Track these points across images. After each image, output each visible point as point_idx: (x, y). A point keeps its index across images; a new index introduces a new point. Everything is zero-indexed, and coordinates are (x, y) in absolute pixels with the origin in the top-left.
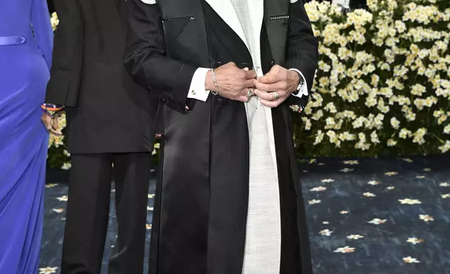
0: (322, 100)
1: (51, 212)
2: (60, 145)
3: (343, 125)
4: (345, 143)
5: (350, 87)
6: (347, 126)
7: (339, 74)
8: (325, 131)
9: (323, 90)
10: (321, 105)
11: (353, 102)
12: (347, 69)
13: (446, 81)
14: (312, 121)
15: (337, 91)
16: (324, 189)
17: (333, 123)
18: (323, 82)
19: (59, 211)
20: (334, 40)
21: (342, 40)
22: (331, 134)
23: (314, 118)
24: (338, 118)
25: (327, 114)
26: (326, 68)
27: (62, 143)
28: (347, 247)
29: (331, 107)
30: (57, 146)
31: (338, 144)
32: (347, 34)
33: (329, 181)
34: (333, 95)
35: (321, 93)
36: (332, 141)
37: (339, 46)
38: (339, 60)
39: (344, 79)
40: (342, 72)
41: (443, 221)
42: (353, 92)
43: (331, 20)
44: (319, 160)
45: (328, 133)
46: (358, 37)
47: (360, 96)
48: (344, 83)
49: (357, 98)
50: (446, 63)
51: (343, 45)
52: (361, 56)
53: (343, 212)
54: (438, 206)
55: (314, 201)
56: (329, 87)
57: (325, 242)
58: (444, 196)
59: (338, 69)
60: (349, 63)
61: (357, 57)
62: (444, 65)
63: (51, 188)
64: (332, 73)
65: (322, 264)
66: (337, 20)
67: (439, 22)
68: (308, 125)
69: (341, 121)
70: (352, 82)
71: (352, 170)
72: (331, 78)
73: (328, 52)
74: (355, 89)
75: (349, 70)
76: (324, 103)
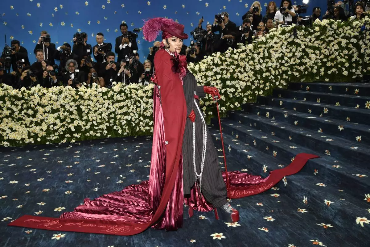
0: (138, 116)
1: (42, 159)
3: (146, 124)
4: (147, 130)
5: (147, 111)
6: (147, 124)
7: (144, 107)
8: (140, 127)
9: (138, 113)
10: (138, 118)
11: (149, 116)
12: (146, 105)
14: (135, 123)
15: (143, 112)
16: (140, 146)
17: (142, 124)
18: (138, 109)
19: (45, 159)
20: (141, 95)
21: (144, 95)
22: (142, 128)
23: (135, 122)
24: (144, 122)
25: (140, 121)
26: (139, 105)
27: (45, 135)
28: (148, 166)
29: (141, 118)
30: (44, 136)
31: (144, 131)
32: (146, 93)
33: (141, 144)
34: (142, 114)
35: (137, 114)
36: (142, 130)
37: (143, 97)
38: (144, 102)
39: (145, 108)
40: (144, 106)
42: (149, 113)
43: (140, 88)
44: (138, 137)
45: (141, 127)
46: (150, 94)
47: (151, 114)
48: (145, 110)
49: (150, 115)
51: (145, 97)
52: (151, 100)
53: (146, 154)
55: (136, 151)
56: (140, 111)
57: (140, 164)
59: (143, 105)
60: (147, 103)
61: (149, 100)
63: (42, 151)
64: (141, 106)
65: (139, 172)
66: (142, 88)
68: (134, 125)
69: (145, 123)
70: (148, 109)
71: (149, 139)
72: (141, 108)
73: (139, 99)
74: (149, 112)
75: (147, 105)
76: (139, 117)
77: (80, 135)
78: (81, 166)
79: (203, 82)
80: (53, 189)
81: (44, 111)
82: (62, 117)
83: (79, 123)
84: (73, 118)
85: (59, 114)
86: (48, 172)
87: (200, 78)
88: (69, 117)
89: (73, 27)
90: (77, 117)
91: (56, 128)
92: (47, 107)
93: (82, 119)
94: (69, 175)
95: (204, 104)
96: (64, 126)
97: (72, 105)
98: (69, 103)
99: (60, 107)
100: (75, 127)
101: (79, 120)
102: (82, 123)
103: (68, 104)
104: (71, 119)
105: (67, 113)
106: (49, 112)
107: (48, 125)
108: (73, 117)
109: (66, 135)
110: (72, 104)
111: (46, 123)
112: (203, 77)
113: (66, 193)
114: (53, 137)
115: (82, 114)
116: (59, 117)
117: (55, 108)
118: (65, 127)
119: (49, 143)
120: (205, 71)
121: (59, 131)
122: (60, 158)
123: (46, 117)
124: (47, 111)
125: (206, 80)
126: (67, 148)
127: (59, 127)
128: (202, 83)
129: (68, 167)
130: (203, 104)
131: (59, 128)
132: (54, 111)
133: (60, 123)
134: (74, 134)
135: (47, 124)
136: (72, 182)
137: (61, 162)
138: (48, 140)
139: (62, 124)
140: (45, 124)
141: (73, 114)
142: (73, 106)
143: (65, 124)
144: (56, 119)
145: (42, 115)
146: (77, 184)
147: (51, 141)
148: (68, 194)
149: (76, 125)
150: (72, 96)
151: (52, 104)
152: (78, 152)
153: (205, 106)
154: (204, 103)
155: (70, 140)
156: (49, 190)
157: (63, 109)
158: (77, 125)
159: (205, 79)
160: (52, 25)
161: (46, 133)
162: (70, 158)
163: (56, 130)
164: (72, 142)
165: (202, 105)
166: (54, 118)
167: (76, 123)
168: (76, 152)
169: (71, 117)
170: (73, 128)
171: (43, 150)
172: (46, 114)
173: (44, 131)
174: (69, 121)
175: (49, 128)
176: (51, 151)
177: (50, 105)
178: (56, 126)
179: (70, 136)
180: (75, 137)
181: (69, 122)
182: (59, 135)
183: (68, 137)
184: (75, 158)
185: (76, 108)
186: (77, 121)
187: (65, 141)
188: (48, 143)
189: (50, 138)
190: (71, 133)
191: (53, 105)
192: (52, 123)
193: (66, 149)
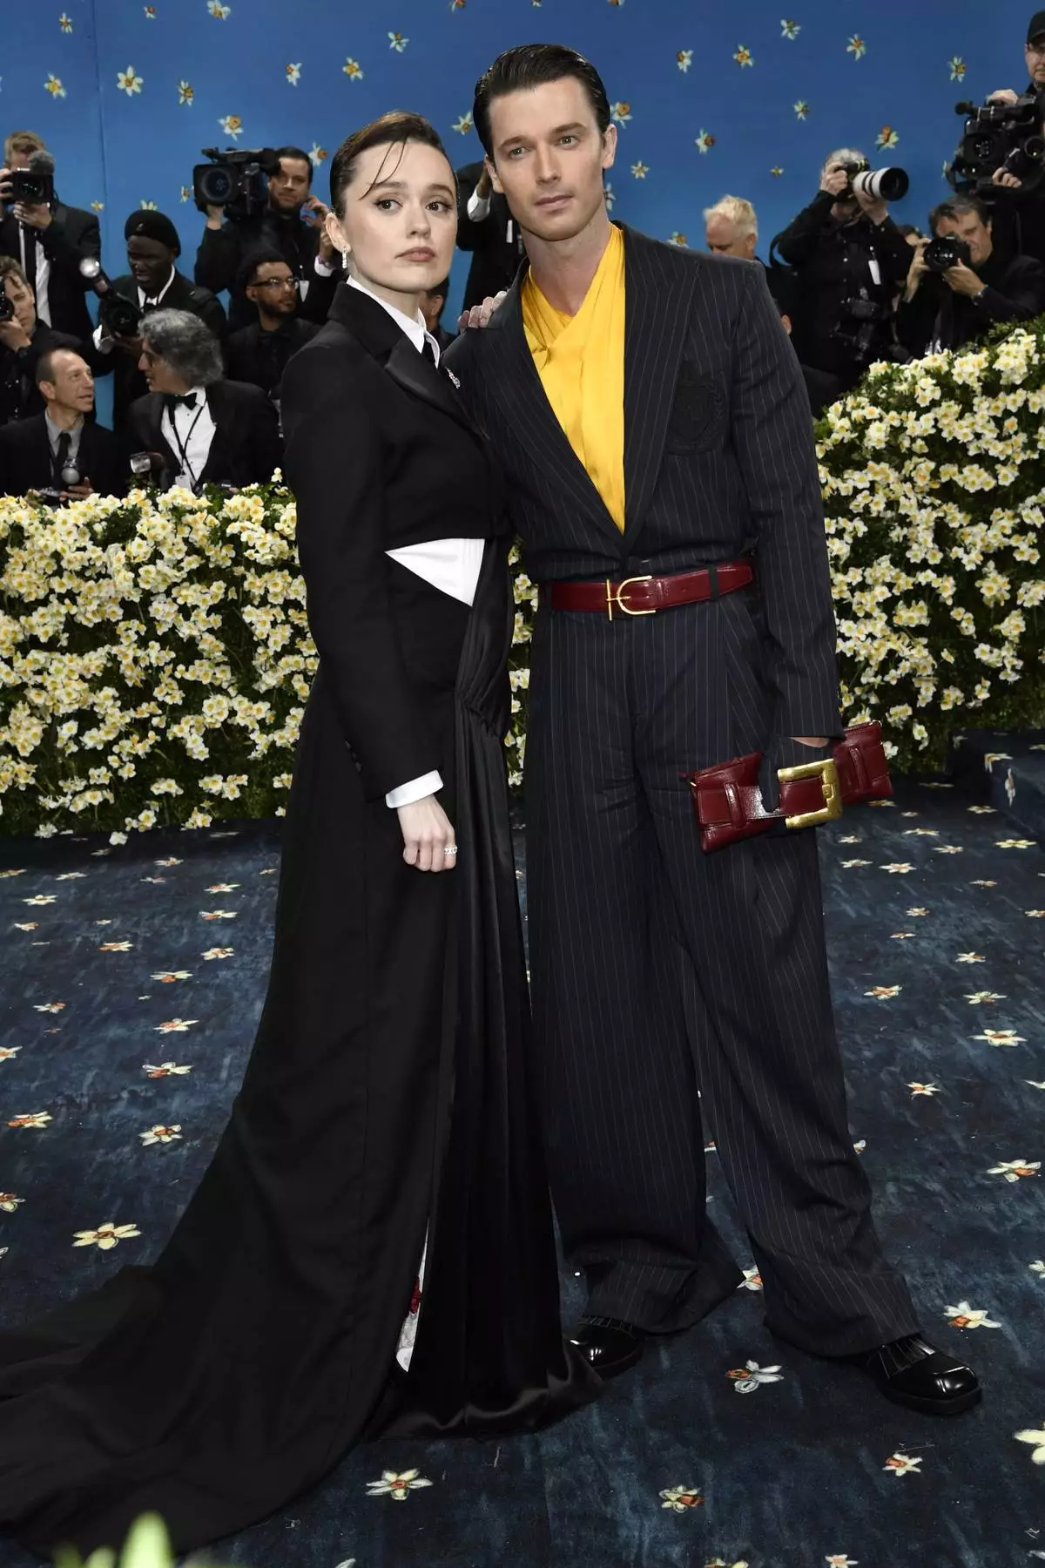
1: (10, 929)
2: (27, 784)
13: (850, 623)
19: (26, 927)
27: (32, 782)
30: (23, 789)
41: (844, 913)
50: (849, 584)
54: (835, 886)
58: (848, 865)
62: (845, 588)
63: (10, 878)
67: (831, 497)
77: (241, 787)
78: (241, 974)
79: (1008, 458)
80: (69, 1114)
81: (20, 637)
82: (133, 676)
83: (233, 713)
84: (197, 684)
85: (113, 658)
86: (42, 1009)
87: (990, 433)
88: (172, 676)
89: (190, 101)
90: (224, 676)
91: (93, 739)
92: (41, 610)
93: (255, 687)
94: (166, 1029)
95: (1014, 597)
96: (141, 726)
97: (191, 601)
98: (174, 592)
99: (121, 612)
100: (210, 736)
101: (232, 691)
102: (254, 713)
103: (168, 593)
104: (182, 683)
105: (163, 648)
106: (51, 646)
107: (49, 721)
108: (199, 672)
109: (154, 782)
110: (191, 594)
111: (34, 710)
112: (1007, 423)
113: (150, 1137)
114: (75, 794)
115: (252, 658)
116: (111, 675)
117: (88, 618)
118: (151, 734)
119: (55, 831)
120: (1024, 385)
121: (113, 760)
122: (117, 923)
123: (39, 672)
124: (43, 639)
125: (1031, 445)
126: (162, 863)
127: (111, 737)
128: (1004, 463)
129: (162, 976)
130: (1007, 596)
131: (116, 742)
132: (81, 638)
133: (121, 709)
134: (206, 779)
135: (41, 718)
136: (182, 1070)
137: (124, 946)
138: (49, 815)
139: (132, 713)
140: (31, 715)
141: (200, 657)
142: (195, 607)
143: (149, 719)
144: (95, 684)
145: (9, 662)
146: (216, 1086)
147: (64, 816)
148: (160, 1143)
149: (218, 726)
150: (193, 550)
151: (71, 596)
152: (227, 889)
153: (1016, 607)
154: (1013, 592)
155: (179, 815)
156: (49, 1118)
157: (135, 624)
158: (224, 723)
159: (1022, 438)
160: (63, 93)
161: (33, 768)
162: (175, 921)
163: (94, 750)
164: (188, 825)
165: (997, 603)
166: (82, 677)
167: (215, 710)
168: (215, 890)
169: (189, 676)
170: (201, 740)
171: (13, 873)
172: (34, 654)
173: (25, 759)
174: (176, 698)
175: (56, 738)
176: (64, 877)
177: (61, 598)
178: (94, 731)
179: (181, 792)
180: (211, 796)
181: (174, 706)
182: (116, 784)
183: (167, 794)
184: (210, 922)
185: (216, 621)
186: (219, 697)
187: (148, 819)
188: (46, 831)
189: (62, 800)
190: (188, 771)
191: (74, 602)
192: (70, 711)
193: (157, 867)
